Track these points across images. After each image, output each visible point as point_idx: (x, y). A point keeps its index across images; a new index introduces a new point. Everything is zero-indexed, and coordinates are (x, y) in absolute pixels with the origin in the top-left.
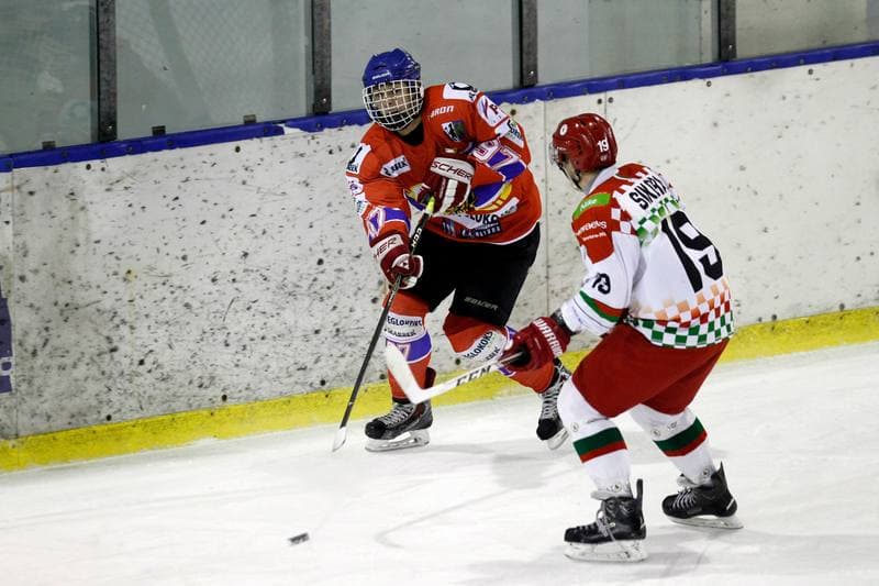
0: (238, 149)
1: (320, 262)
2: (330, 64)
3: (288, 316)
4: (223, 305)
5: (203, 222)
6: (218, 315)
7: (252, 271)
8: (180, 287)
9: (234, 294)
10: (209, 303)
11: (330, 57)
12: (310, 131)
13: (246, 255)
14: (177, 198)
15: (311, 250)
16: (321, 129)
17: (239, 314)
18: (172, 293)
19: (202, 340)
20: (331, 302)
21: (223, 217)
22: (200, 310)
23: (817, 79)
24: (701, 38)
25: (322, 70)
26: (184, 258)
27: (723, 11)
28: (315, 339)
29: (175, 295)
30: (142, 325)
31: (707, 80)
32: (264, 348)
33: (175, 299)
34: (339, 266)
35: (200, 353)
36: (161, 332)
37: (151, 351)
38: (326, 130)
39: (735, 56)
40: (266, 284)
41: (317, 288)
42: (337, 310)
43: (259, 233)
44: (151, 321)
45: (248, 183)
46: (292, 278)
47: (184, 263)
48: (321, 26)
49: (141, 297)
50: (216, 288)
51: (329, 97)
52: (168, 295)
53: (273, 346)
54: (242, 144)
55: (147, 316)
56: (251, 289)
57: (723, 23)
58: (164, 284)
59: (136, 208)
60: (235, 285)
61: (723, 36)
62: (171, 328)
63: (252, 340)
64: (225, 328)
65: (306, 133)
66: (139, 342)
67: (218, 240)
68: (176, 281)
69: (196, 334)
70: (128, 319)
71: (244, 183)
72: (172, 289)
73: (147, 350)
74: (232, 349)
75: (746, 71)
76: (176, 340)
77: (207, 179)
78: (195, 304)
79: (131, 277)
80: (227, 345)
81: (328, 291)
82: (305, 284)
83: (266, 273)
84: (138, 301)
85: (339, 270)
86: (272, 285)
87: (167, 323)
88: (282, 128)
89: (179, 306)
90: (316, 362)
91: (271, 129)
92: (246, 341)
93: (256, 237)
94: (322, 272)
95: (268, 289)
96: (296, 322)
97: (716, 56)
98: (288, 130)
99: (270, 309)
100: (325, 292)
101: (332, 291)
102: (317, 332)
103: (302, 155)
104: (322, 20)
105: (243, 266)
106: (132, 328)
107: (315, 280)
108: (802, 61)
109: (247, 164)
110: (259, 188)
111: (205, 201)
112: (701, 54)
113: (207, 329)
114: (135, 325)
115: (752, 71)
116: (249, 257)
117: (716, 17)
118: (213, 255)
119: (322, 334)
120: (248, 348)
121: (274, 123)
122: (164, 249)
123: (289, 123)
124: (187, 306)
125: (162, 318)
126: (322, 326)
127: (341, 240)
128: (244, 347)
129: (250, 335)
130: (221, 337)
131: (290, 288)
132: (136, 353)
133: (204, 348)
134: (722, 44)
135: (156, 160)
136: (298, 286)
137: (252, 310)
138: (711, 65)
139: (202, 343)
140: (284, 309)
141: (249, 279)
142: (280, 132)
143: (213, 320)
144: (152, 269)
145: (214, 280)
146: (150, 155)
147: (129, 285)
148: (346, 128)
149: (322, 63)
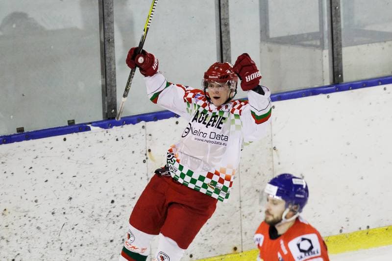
0: (65, 139)
1: (113, 202)
2: (116, 91)
3: (95, 232)
4: (58, 227)
5: (46, 181)
6: (56, 233)
7: (74, 208)
8: (34, 218)
9: (65, 221)
10: (50, 226)
11: (116, 86)
12: (105, 128)
13: (71, 198)
14: (31, 168)
15: (107, 195)
16: (111, 127)
17: (68, 232)
18: (30, 221)
19: (47, 247)
20: (119, 224)
21: (58, 177)
22: (45, 231)
23: (389, 93)
24: (323, 72)
25: (111, 94)
26: (36, 201)
27: (335, 56)
28: (111, 245)
29: (31, 222)
30: (13, 240)
31: (327, 95)
32: (82, 251)
33: (31, 225)
34: (123, 204)
35: (46, 255)
36: (24, 243)
37: (18, 254)
38: (114, 128)
39: (342, 81)
40: (83, 215)
41: (111, 216)
42: (122, 228)
43: (78, 186)
44: (18, 237)
45: (71, 158)
46: (97, 211)
47: (36, 204)
48: (111, 69)
49: (12, 224)
50: (55, 217)
51: (115, 109)
52: (27, 222)
53: (88, 250)
54: (67, 136)
55: (16, 234)
56: (74, 217)
57: (335, 62)
58: (25, 216)
59: (9, 174)
60: (65, 216)
61: (336, 70)
62: (30, 240)
63: (75, 246)
64: (60, 240)
65: (103, 129)
66: (11, 249)
67: (55, 191)
68: (31, 214)
69: (44, 244)
70: (5, 237)
71: (69, 158)
72: (29, 219)
73: (16, 254)
74: (64, 252)
75: (349, 89)
76: (33, 248)
77: (48, 157)
78: (43, 227)
79: (6, 213)
80: (61, 250)
81: (118, 218)
82: (104, 214)
83: (82, 209)
84: (10, 226)
85: (124, 206)
86: (86, 215)
87: (27, 238)
88: (89, 127)
89: (34, 228)
90: (112, 258)
91: (84, 128)
92: (72, 247)
93: (76, 189)
94: (114, 207)
95: (84, 217)
96: (100, 236)
97: (332, 82)
98: (92, 128)
99: (85, 229)
100: (115, 219)
101: (119, 218)
102: (112, 241)
103: (101, 142)
104: (111, 66)
105: (69, 205)
106: (7, 241)
107: (110, 212)
108: (380, 83)
109: (70, 148)
110: (77, 161)
111: (47, 169)
112: (324, 80)
113: (50, 241)
114: (9, 240)
115: (353, 89)
116: (72, 200)
117: (331, 60)
118: (52, 199)
119: (114, 242)
120: (73, 251)
121: (85, 124)
122: (24, 197)
123: (93, 124)
124: (38, 228)
125: (24, 235)
126: (114, 238)
127: (124, 189)
128: (71, 251)
129: (74, 244)
130: (58, 245)
131: (96, 217)
132: (10, 255)
133: (48, 252)
134: (335, 74)
135: (19, 147)
136: (100, 216)
137: (74, 229)
138: (329, 86)
139: (48, 249)
140: (92, 228)
141: (73, 212)
142: (89, 129)
143: (53, 236)
144: (18, 208)
145: (53, 213)
146: (16, 144)
147: (6, 217)
148: (125, 126)
149: (111, 90)
